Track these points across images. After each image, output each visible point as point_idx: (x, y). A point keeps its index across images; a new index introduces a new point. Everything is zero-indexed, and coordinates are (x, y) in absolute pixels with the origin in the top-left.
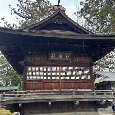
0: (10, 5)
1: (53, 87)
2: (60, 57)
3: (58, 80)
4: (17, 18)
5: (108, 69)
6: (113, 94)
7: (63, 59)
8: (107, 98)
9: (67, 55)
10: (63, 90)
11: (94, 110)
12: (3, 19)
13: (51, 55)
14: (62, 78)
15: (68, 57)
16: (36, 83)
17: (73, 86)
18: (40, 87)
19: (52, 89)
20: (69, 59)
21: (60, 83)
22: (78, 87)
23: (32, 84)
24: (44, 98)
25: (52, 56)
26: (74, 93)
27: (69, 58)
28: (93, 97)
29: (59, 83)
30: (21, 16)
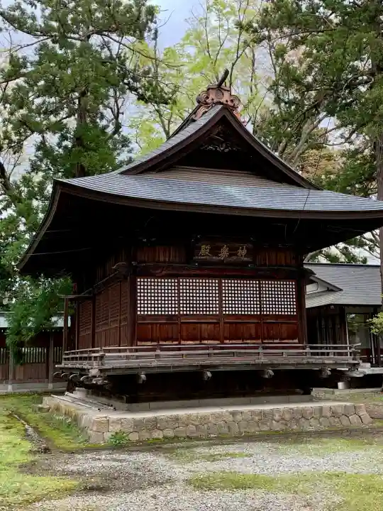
1: (203, 335)
2: (224, 253)
3: (216, 315)
6: (351, 353)
7: (230, 259)
8: (336, 364)
9: (242, 249)
11: (302, 392)
13: (200, 249)
14: (226, 311)
15: (244, 252)
16: (161, 324)
17: (253, 332)
18: (170, 335)
19: (202, 339)
20: (246, 259)
21: (222, 323)
22: (266, 335)
23: (150, 326)
24: (196, 363)
25: (203, 251)
26: (260, 350)
27: (245, 256)
28: (305, 361)
29: (218, 323)
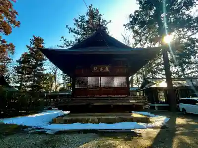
0: (67, 26)
2: (101, 69)
4: (74, 36)
5: (162, 75)
7: (103, 71)
9: (107, 68)
10: (103, 96)
12: (63, 37)
13: (94, 68)
14: (102, 86)
20: (109, 71)
21: (101, 90)
30: (77, 33)
